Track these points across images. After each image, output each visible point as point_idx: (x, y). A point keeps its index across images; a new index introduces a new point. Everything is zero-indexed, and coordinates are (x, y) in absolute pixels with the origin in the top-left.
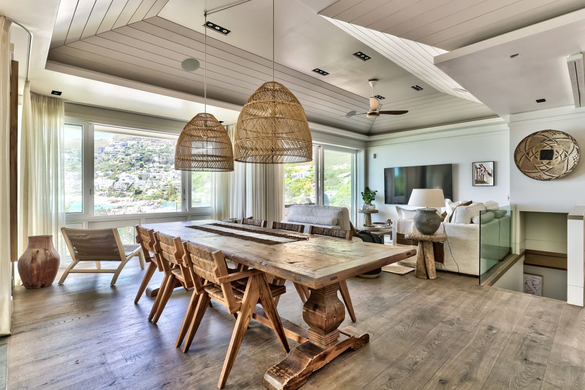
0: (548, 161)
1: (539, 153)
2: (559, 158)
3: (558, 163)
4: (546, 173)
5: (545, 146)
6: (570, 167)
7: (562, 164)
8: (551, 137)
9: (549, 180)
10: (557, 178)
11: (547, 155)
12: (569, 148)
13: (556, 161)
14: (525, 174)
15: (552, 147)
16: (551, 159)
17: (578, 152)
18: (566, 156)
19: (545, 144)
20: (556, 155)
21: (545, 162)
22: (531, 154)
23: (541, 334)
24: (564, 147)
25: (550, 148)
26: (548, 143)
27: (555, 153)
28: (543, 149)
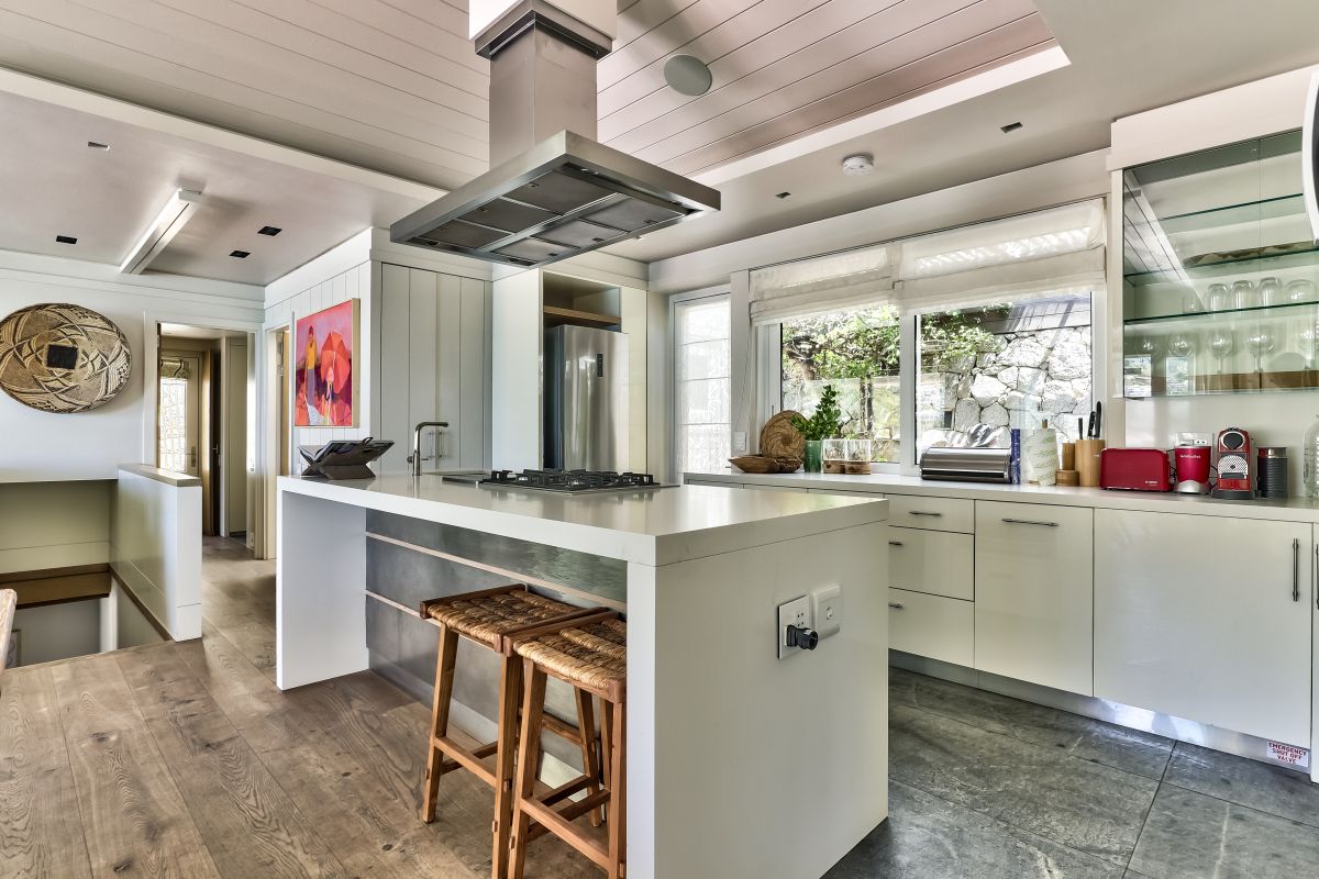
0: (66, 371)
1: (45, 351)
2: (89, 365)
3: (86, 376)
4: (63, 396)
5: (60, 338)
6: (112, 387)
7: (96, 381)
8: (76, 321)
9: (70, 411)
10: (87, 409)
11: (64, 357)
12: (112, 349)
13: (82, 374)
14: (12, 395)
15: (74, 342)
16: (72, 366)
17: (128, 360)
18: (103, 364)
19: (60, 334)
20: (83, 360)
21: (59, 372)
22: (26, 351)
23: (189, 701)
24: (100, 346)
25: (70, 344)
26: (68, 331)
27: (81, 355)
28: (53, 343)
